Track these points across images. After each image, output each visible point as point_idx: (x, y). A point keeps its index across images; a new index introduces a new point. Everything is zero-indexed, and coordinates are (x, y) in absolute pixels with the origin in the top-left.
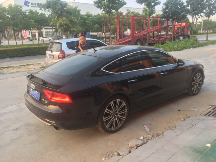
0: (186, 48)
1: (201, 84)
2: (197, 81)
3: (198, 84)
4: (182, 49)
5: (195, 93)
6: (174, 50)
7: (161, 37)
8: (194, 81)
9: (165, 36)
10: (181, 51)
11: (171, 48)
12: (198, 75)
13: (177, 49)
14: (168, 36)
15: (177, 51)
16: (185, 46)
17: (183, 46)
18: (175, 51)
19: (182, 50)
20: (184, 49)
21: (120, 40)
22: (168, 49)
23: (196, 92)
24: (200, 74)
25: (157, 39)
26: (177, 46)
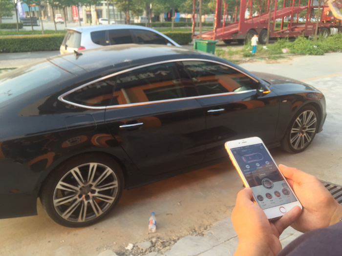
0: (334, 51)
1: (314, 131)
2: (305, 126)
3: (306, 132)
4: (327, 51)
5: (299, 149)
6: (309, 52)
7: (296, 27)
8: (296, 126)
9: (304, 26)
10: (322, 55)
11: (305, 49)
12: (308, 114)
13: (316, 52)
14: (309, 26)
15: (316, 54)
16: (333, 46)
17: (329, 47)
18: (311, 54)
19: (325, 54)
20: (331, 51)
21: (218, 30)
22: (300, 51)
23: (299, 145)
24: (312, 113)
25: (289, 30)
26: (318, 46)
